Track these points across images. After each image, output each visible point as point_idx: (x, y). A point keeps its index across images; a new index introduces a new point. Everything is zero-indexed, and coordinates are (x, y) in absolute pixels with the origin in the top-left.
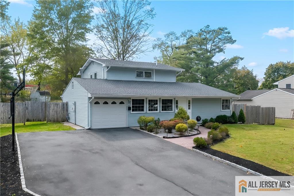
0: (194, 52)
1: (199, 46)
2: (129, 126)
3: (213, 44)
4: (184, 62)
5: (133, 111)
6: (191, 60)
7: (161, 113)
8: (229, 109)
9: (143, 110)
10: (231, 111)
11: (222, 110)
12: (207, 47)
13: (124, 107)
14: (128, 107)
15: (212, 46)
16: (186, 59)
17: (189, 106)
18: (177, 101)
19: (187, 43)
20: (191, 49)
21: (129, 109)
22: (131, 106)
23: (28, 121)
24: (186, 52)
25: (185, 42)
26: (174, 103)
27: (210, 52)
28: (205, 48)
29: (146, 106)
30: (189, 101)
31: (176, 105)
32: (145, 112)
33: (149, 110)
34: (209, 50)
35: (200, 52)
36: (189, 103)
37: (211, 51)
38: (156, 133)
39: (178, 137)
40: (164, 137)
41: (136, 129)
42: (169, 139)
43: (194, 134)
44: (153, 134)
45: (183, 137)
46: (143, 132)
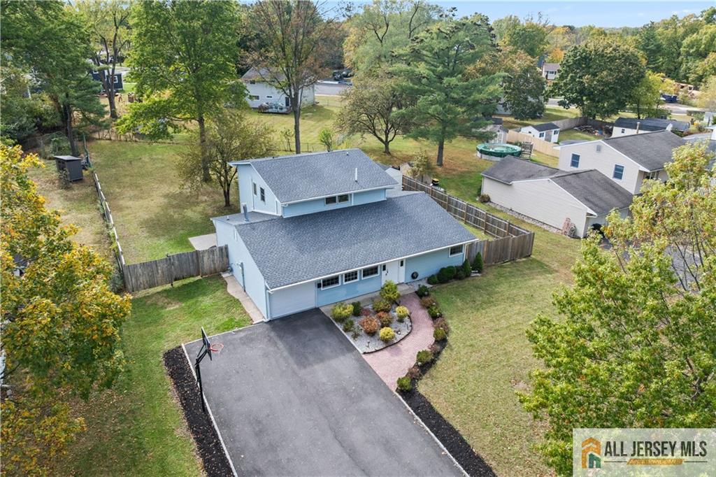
2: (318, 306)
5: (324, 286)
7: (363, 280)
8: (461, 251)
9: (337, 283)
10: (463, 255)
23: (176, 280)
29: (342, 280)
32: (340, 284)
33: (346, 281)
38: (355, 336)
39: (382, 349)
40: (365, 353)
41: (328, 318)
42: (371, 355)
43: (403, 336)
44: (351, 341)
45: (389, 348)
46: (338, 329)
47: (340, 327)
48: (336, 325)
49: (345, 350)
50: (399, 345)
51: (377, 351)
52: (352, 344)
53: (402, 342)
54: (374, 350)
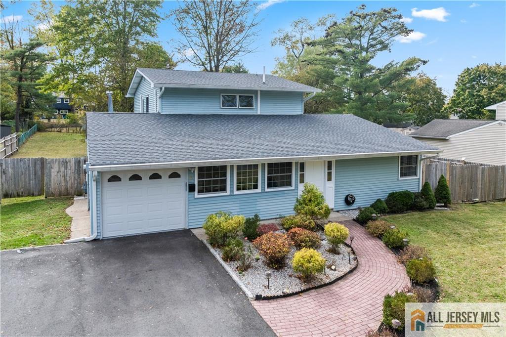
0: (340, 51)
1: (347, 40)
2: (190, 227)
3: (371, 37)
4: (322, 67)
5: (200, 191)
6: (333, 63)
7: (267, 192)
8: (415, 174)
9: (223, 189)
10: (419, 179)
11: (400, 179)
12: (361, 42)
13: (180, 185)
14: (189, 185)
15: (369, 40)
16: (325, 63)
17: (330, 174)
18: (302, 166)
19: (328, 35)
20: (334, 46)
21: (191, 188)
22: (196, 183)
23: (7, 196)
24: (325, 50)
25: (324, 34)
26: (296, 170)
27: (367, 50)
28: (358, 43)
29: (231, 180)
30: (330, 163)
31: (299, 173)
32: (228, 193)
33: (238, 189)
34: (366, 46)
35: (348, 51)
36: (330, 168)
37: (368, 48)
38: (244, 268)
39: (297, 293)
40: (258, 298)
41: (202, 242)
42: (274, 304)
43: (342, 274)
44: (235, 276)
45: (313, 293)
46: (214, 257)
47: (218, 254)
48: (212, 250)
49: (217, 291)
50: (334, 288)
51: (286, 296)
52: (234, 281)
53: (341, 283)
54: (280, 293)
